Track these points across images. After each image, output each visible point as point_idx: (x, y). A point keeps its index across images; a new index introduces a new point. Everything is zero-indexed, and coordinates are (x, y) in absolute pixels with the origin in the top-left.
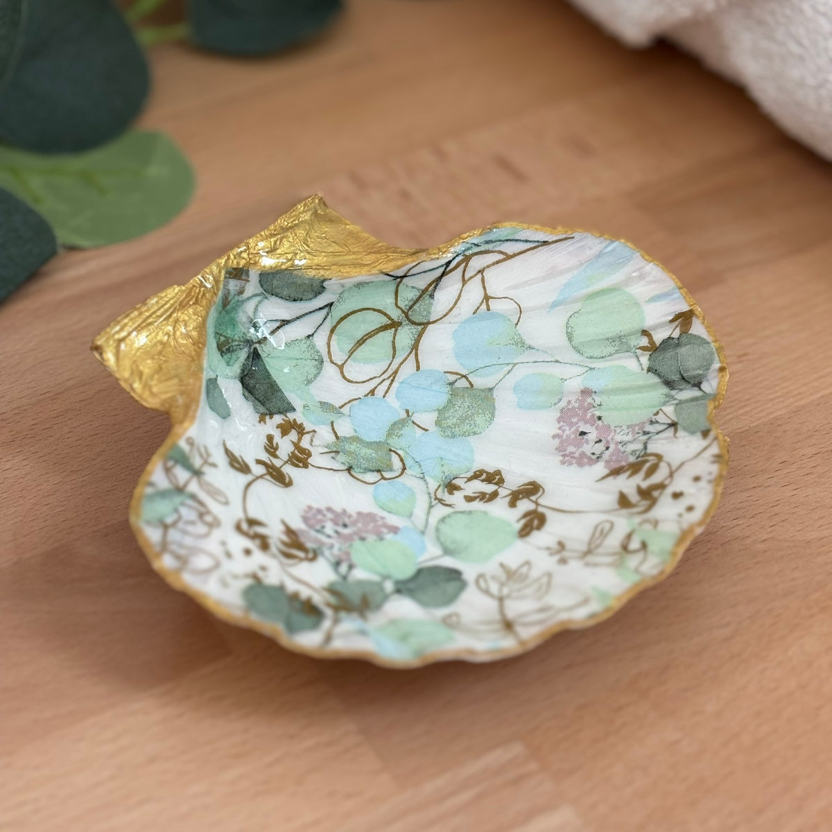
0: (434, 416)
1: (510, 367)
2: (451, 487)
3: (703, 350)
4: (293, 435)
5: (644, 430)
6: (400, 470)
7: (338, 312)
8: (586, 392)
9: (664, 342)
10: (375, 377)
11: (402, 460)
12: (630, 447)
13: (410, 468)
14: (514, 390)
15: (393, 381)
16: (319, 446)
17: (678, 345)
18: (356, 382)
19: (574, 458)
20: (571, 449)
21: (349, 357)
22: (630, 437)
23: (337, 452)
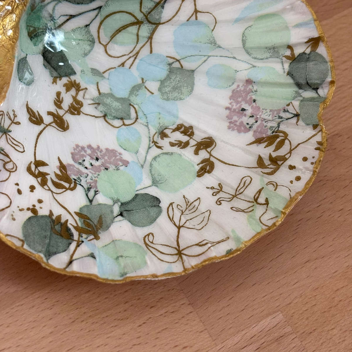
0: (158, 84)
1: (206, 57)
2: (163, 135)
3: (322, 67)
4: (73, 92)
5: (280, 115)
6: (135, 119)
7: (105, 12)
8: (249, 82)
9: (300, 55)
10: (125, 55)
11: (136, 112)
12: (270, 124)
13: (140, 118)
14: (207, 74)
15: (136, 58)
16: (88, 99)
17: (308, 60)
18: (114, 57)
19: (235, 125)
20: (235, 118)
21: (111, 40)
22: (270, 118)
23: (99, 104)
